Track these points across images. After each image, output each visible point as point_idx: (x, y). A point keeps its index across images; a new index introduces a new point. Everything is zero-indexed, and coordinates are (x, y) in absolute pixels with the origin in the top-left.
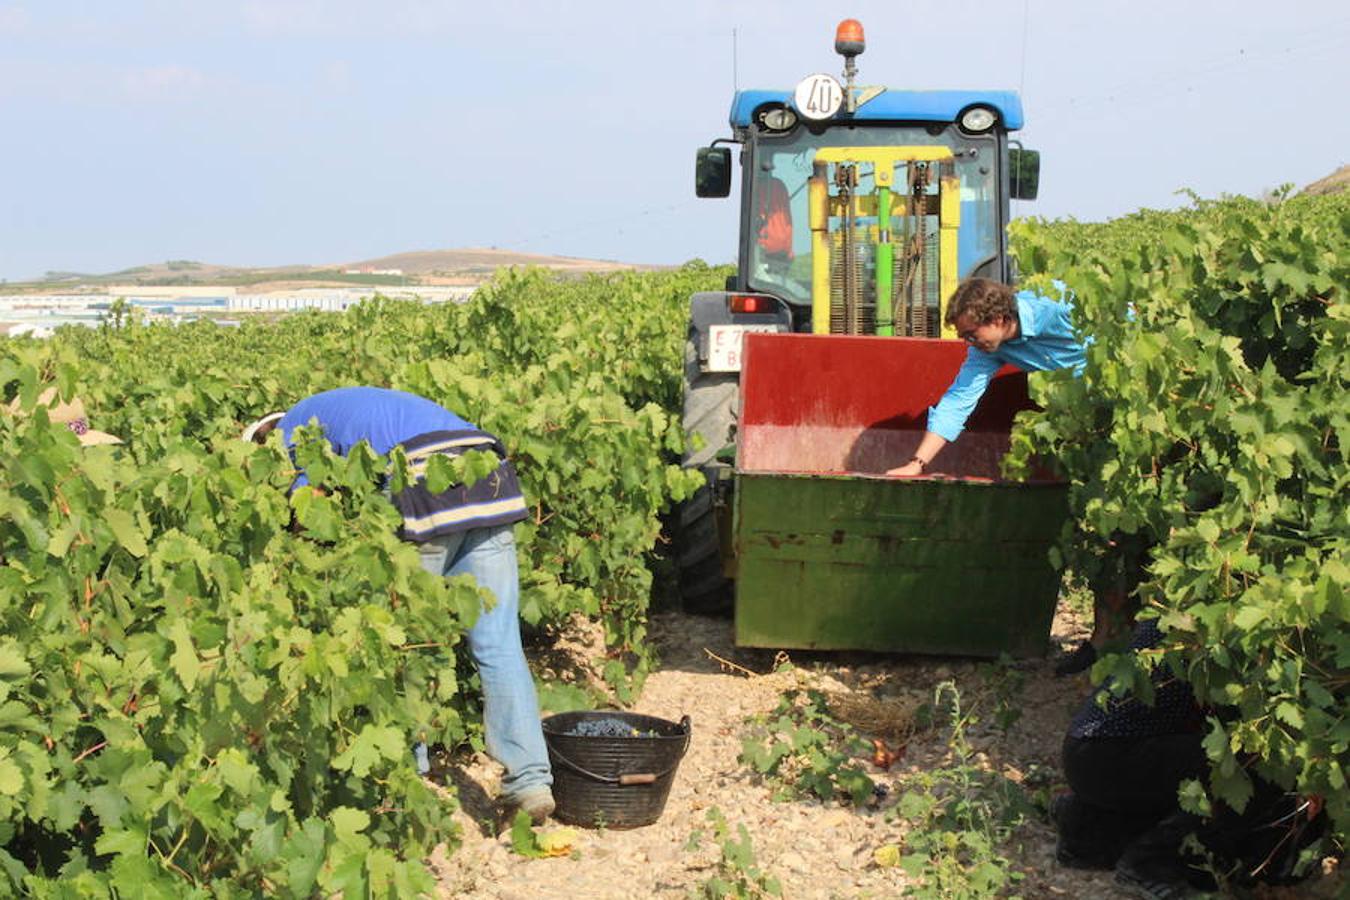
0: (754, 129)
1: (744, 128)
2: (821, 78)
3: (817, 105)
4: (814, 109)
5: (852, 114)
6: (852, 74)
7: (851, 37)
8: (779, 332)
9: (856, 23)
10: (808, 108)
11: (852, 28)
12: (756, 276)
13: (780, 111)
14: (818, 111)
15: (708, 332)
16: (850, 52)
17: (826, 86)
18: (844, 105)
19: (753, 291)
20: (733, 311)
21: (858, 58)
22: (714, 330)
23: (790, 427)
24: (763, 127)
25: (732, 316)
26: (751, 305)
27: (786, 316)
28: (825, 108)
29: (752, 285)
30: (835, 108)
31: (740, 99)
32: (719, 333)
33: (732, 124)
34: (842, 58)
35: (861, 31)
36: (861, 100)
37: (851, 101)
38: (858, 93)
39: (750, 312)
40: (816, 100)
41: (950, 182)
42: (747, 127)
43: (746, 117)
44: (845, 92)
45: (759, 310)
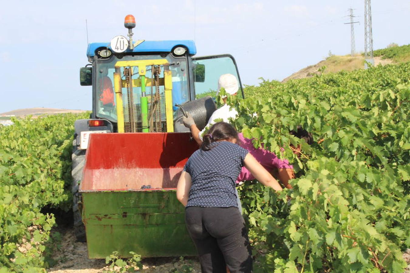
0: (96, 57)
1: (92, 57)
2: (120, 37)
3: (119, 47)
4: (118, 49)
5: (132, 50)
6: (131, 35)
7: (130, 21)
8: (108, 133)
9: (132, 16)
10: (116, 48)
11: (131, 18)
12: (99, 112)
13: (105, 50)
14: (119, 50)
15: (80, 134)
16: (130, 27)
17: (122, 40)
18: (129, 46)
19: (98, 118)
20: (90, 126)
21: (133, 29)
22: (82, 133)
23: (110, 169)
24: (99, 56)
25: (89, 127)
26: (97, 123)
27: (110, 127)
28: (122, 48)
29: (98, 116)
30: (126, 48)
31: (90, 46)
32: (85, 134)
33: (88, 56)
34: (127, 29)
35: (134, 19)
36: (135, 45)
37: (131, 45)
38: (134, 42)
39: (97, 126)
40: (118, 45)
41: (168, 73)
42: (93, 57)
43: (93, 53)
44: (129, 42)
45: (100, 125)
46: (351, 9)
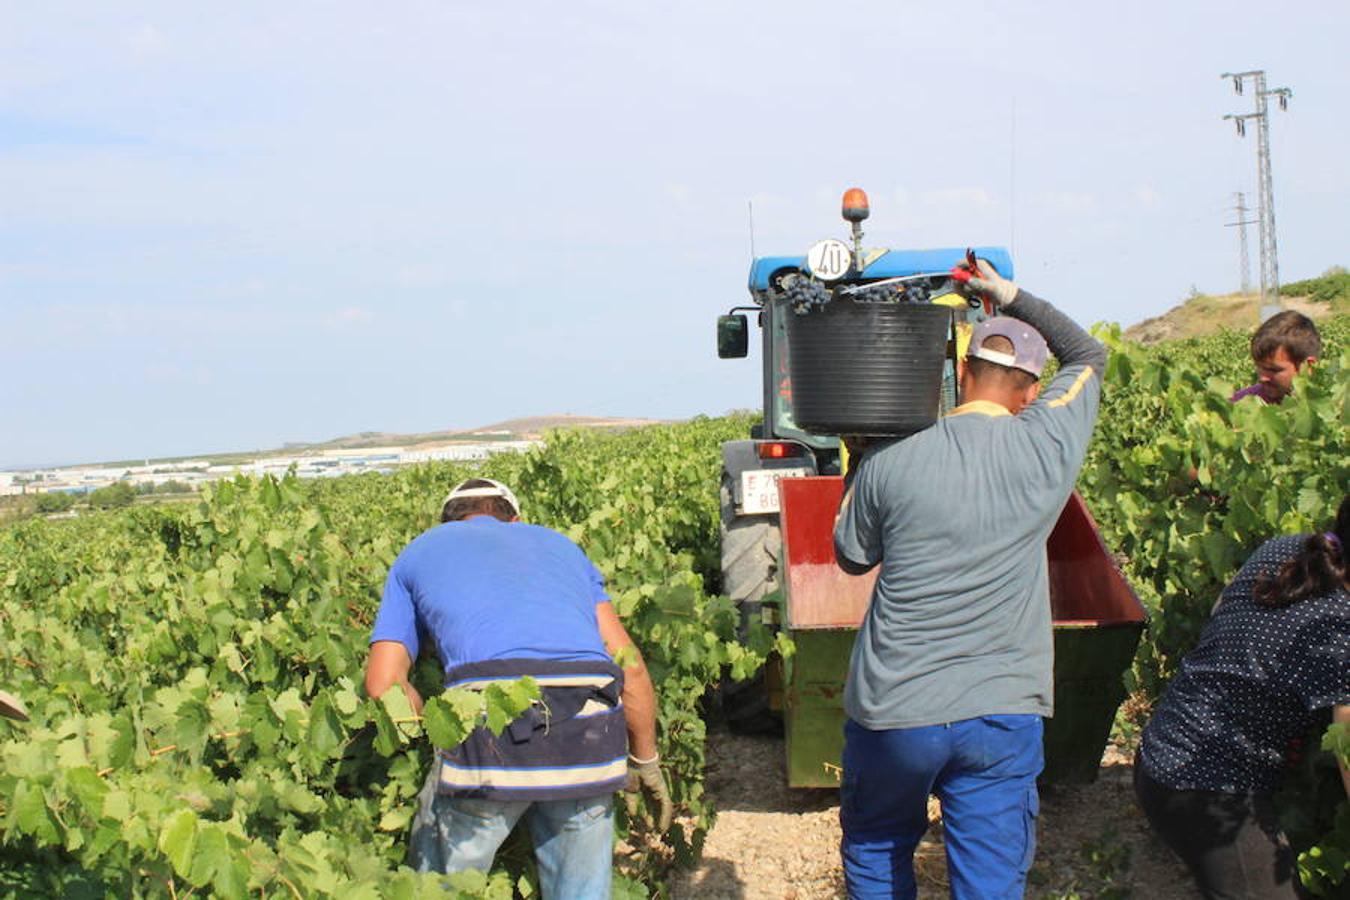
0: (771, 292)
1: (763, 292)
2: (830, 243)
3: (829, 268)
4: (825, 271)
5: (861, 273)
6: (860, 237)
7: (856, 204)
8: (806, 475)
9: (860, 191)
10: (820, 270)
11: (857, 195)
12: (780, 424)
13: (794, 275)
14: (829, 272)
15: (739, 477)
16: (855, 217)
17: (835, 250)
18: (853, 265)
19: (778, 438)
20: (761, 457)
21: (863, 223)
22: (746, 475)
23: (825, 566)
24: (779, 290)
25: (761, 461)
26: (778, 451)
27: (811, 460)
28: (835, 269)
29: (777, 432)
30: (844, 269)
31: (757, 266)
32: (751, 478)
33: (752, 289)
34: (849, 224)
35: (865, 199)
36: (868, 261)
37: (859, 261)
38: (864, 255)
39: (778, 457)
40: (827, 262)
41: (965, 328)
42: (765, 291)
43: (764, 282)
44: (853, 255)
45: (785, 455)
46: (1240, 194)
